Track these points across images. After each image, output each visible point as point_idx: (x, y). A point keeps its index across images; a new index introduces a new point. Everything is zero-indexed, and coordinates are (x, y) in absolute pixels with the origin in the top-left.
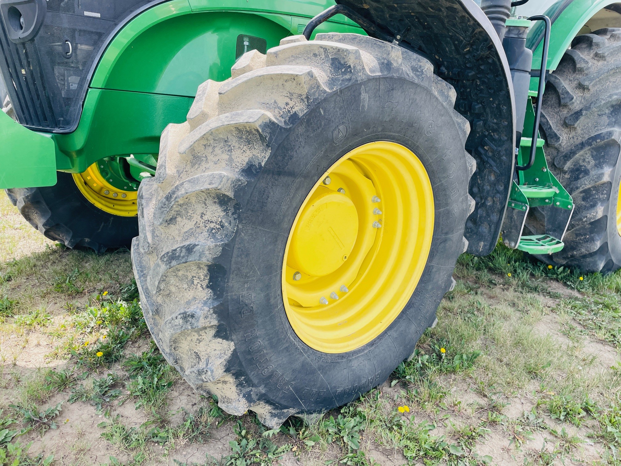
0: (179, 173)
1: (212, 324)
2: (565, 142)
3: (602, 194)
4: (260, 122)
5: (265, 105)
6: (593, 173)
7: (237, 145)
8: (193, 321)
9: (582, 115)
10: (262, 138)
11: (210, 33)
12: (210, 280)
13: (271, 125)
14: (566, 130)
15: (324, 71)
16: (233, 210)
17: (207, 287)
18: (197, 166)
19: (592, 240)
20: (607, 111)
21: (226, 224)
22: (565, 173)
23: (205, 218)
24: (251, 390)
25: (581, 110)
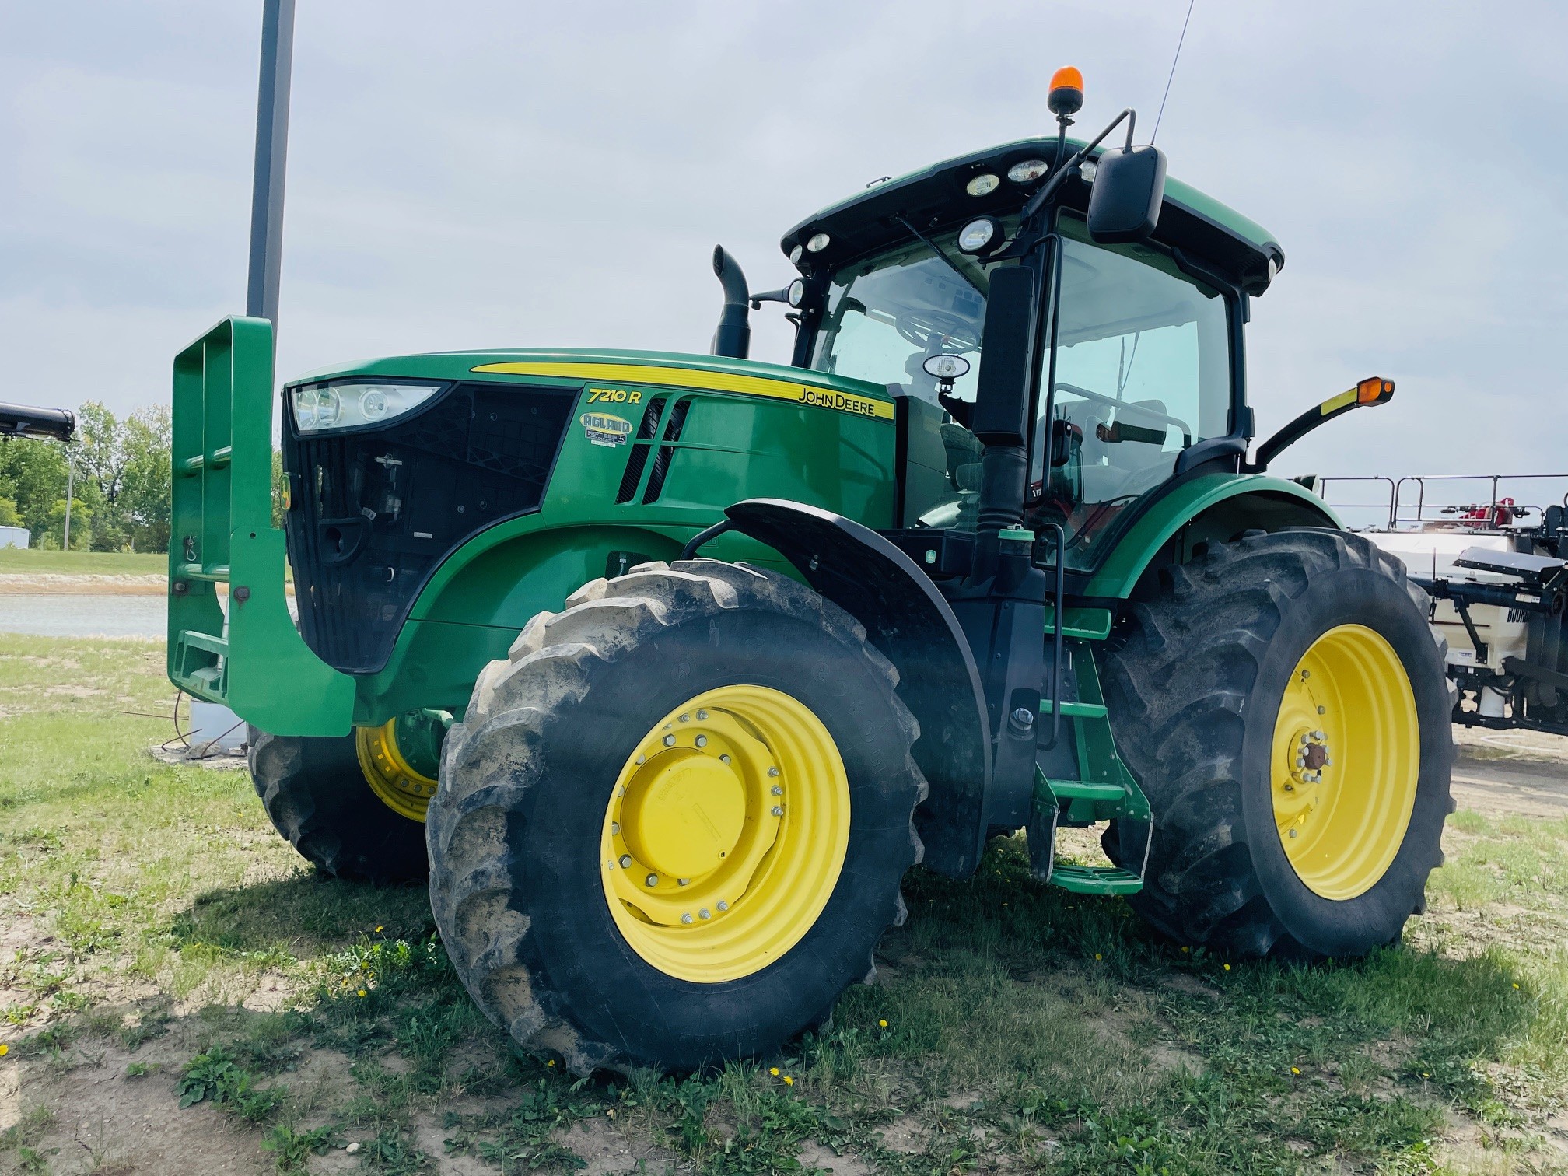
0: (491, 712)
1: (505, 887)
2: (1157, 713)
3: (1226, 803)
4: (579, 656)
5: (592, 640)
6: (1201, 765)
7: (554, 681)
8: (484, 879)
9: (1174, 669)
10: (581, 673)
11: (570, 551)
12: (508, 832)
13: (590, 659)
14: (1158, 694)
15: (665, 603)
16: (541, 750)
17: (505, 840)
18: (509, 704)
19: (1227, 889)
20: (1215, 664)
21: (532, 766)
22: (1162, 765)
23: (511, 759)
24: (550, 996)
25: (1174, 661)
